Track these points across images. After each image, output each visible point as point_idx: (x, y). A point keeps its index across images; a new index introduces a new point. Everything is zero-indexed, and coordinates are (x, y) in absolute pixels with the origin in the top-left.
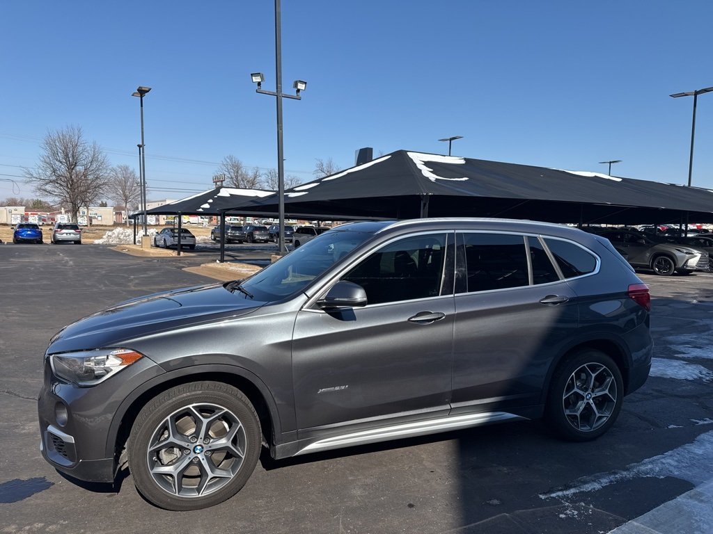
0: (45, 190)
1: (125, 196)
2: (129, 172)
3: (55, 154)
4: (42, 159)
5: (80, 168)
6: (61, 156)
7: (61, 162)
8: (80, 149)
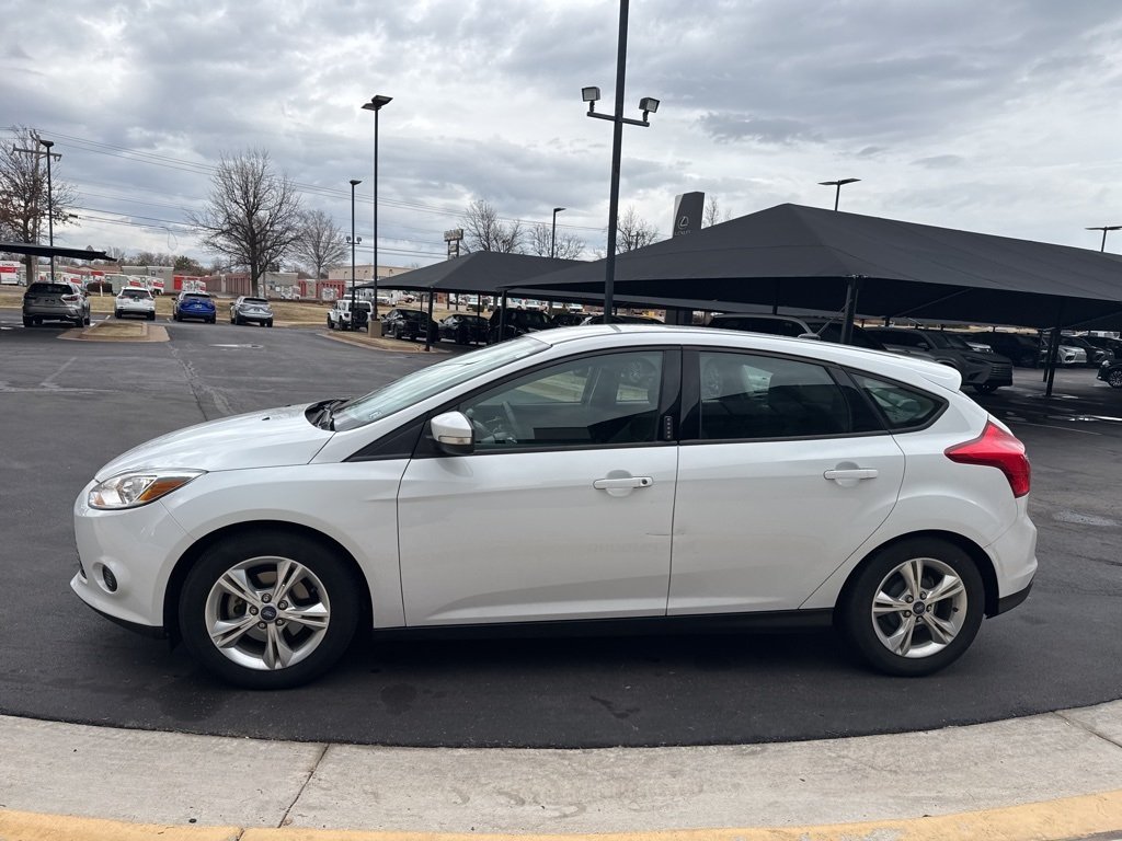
0: (213, 245)
1: (318, 256)
2: (325, 220)
3: (230, 191)
4: (213, 198)
5: (262, 214)
6: (238, 193)
7: (238, 203)
8: (265, 184)
